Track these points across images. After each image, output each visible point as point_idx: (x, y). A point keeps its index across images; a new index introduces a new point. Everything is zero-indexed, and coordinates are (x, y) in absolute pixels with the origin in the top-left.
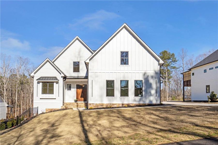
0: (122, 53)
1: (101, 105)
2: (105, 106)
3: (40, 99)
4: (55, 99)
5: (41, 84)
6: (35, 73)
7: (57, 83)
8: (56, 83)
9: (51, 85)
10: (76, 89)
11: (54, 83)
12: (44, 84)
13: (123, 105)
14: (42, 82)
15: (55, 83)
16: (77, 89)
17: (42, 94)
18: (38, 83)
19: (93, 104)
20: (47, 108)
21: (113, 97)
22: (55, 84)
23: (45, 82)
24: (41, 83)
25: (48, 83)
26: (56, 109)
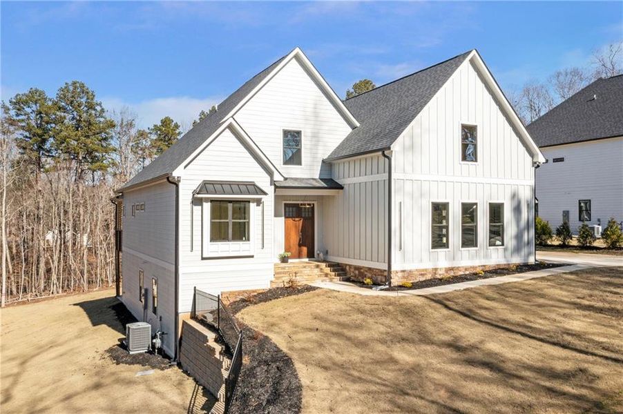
1: (422, 275)
2: (428, 276)
4: (252, 257)
5: (207, 206)
8: (255, 204)
9: (241, 209)
10: (283, 218)
11: (251, 204)
12: (219, 208)
14: (211, 201)
15: (253, 202)
16: (286, 217)
17: (211, 240)
18: (197, 202)
22: (253, 206)
23: (220, 201)
24: (209, 204)
25: (230, 203)
26: (254, 292)
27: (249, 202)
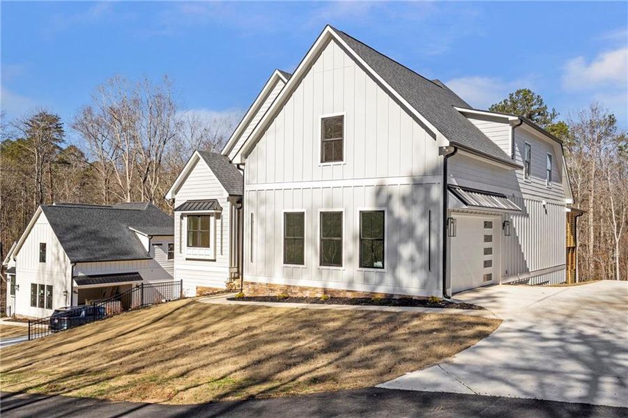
0: (326, 122)
2: (277, 293)
3: (187, 259)
4: (215, 260)
5: (185, 219)
6: (176, 192)
7: (218, 216)
9: (205, 221)
11: (211, 217)
12: (192, 220)
13: (325, 291)
14: (188, 216)
15: (213, 216)
17: (188, 246)
19: (252, 283)
20: (199, 285)
21: (301, 266)
22: (212, 219)
23: (194, 216)
25: (199, 216)
27: (209, 216)
